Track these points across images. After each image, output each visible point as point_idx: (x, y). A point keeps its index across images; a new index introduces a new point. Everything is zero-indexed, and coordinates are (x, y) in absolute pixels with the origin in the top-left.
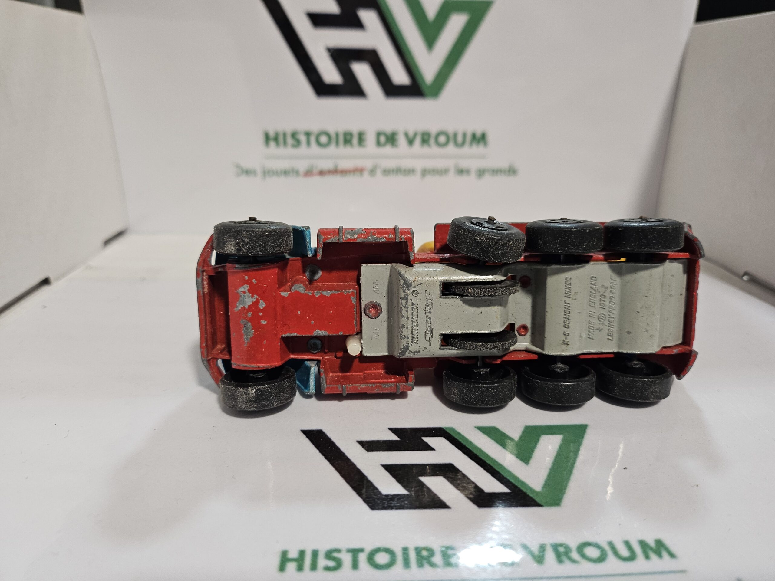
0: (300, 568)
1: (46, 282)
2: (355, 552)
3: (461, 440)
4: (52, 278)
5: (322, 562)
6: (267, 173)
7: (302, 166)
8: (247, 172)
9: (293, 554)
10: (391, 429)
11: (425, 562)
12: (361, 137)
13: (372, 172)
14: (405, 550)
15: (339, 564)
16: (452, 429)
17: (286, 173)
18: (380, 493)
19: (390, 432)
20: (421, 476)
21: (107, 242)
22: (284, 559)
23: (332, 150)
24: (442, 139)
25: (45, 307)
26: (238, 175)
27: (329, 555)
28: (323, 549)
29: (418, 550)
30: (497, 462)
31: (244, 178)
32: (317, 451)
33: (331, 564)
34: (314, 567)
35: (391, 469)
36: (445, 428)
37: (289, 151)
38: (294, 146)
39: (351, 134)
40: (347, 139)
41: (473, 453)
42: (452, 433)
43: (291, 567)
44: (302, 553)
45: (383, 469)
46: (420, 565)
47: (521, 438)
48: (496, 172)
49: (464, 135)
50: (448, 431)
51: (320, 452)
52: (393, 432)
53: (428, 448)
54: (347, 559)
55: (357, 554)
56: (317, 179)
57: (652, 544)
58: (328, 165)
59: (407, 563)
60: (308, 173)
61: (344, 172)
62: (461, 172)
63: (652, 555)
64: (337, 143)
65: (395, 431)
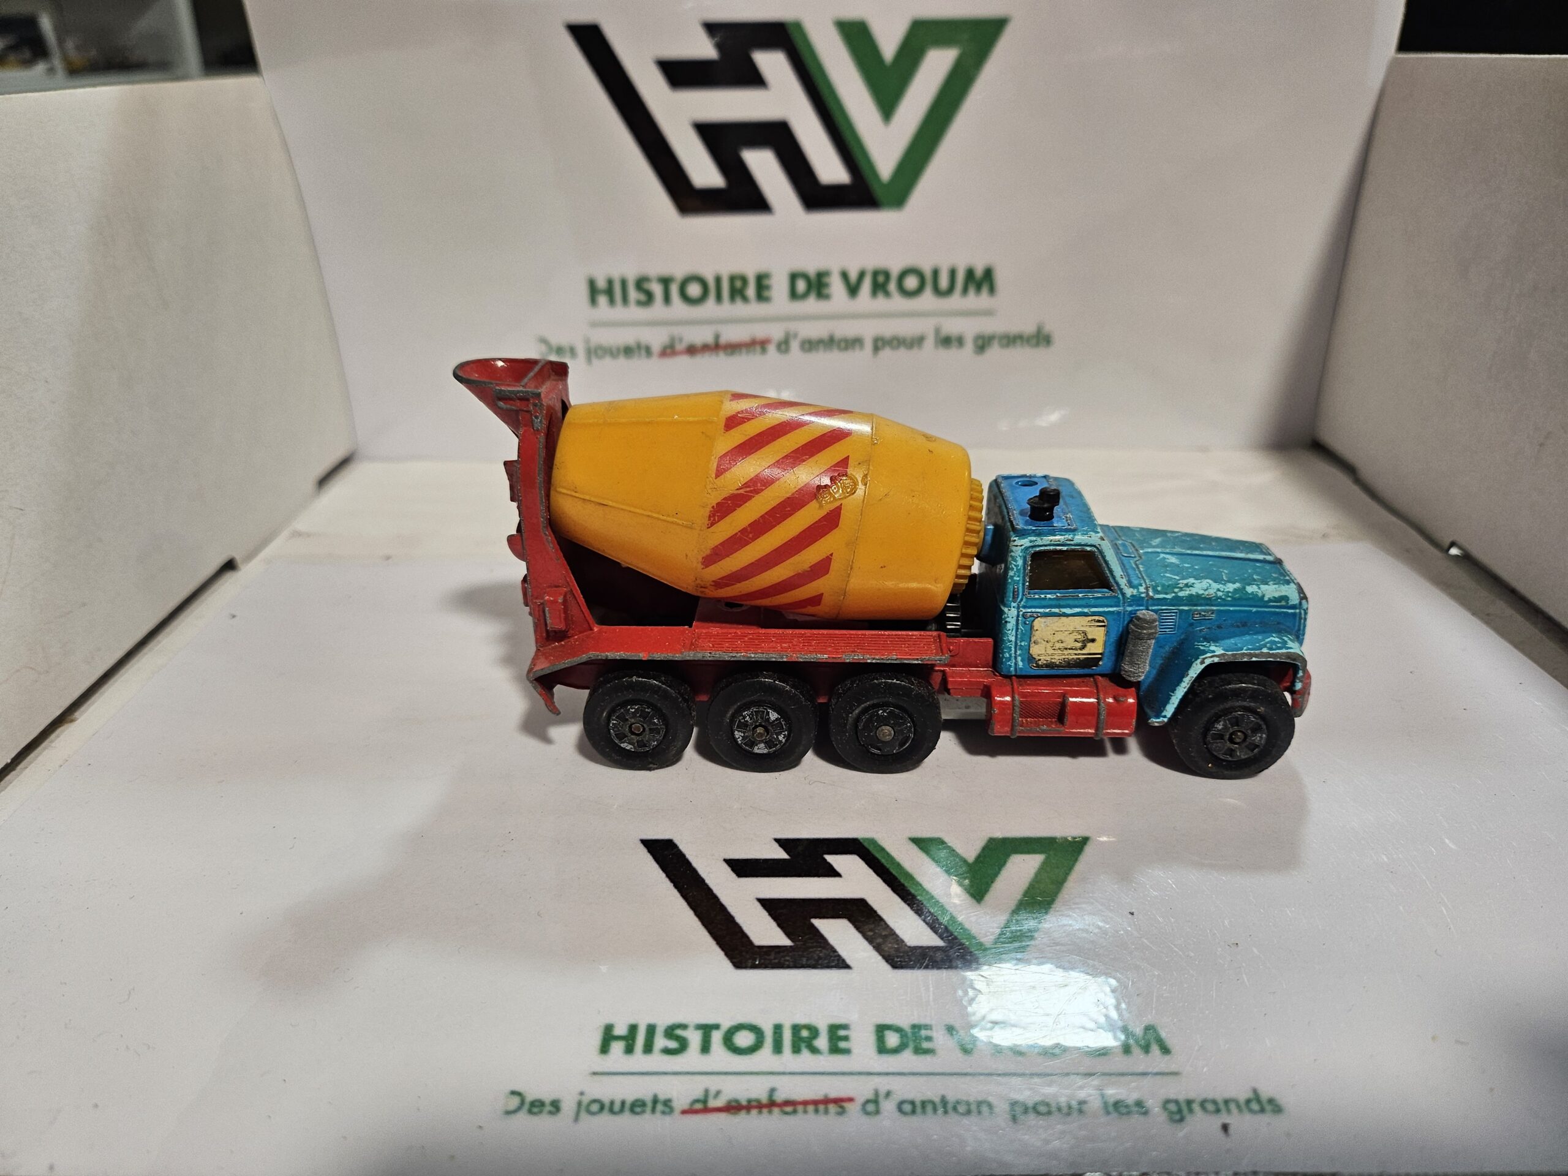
0: (629, 1050)
2: (707, 1030)
3: (883, 861)
5: (660, 1042)
7: (656, 338)
9: (620, 1030)
10: (777, 840)
11: (803, 1045)
12: (762, 283)
13: (784, 346)
14: (778, 1029)
16: (872, 841)
18: (750, 943)
19: (776, 845)
22: (608, 1037)
27: (670, 1032)
28: (663, 1022)
29: (796, 1029)
32: (664, 875)
33: (673, 1045)
34: (648, 1048)
35: (772, 907)
36: (862, 839)
38: (640, 303)
39: (744, 280)
40: (737, 288)
41: (900, 882)
42: (871, 848)
43: (617, 1047)
44: (633, 1029)
45: (758, 905)
48: (1011, 340)
50: (866, 844)
51: (668, 876)
52: (781, 846)
53: (832, 873)
54: (694, 1038)
56: (684, 360)
59: (778, 1048)
60: (669, 351)
61: (733, 348)
62: (946, 341)
64: (719, 298)
65: (783, 843)
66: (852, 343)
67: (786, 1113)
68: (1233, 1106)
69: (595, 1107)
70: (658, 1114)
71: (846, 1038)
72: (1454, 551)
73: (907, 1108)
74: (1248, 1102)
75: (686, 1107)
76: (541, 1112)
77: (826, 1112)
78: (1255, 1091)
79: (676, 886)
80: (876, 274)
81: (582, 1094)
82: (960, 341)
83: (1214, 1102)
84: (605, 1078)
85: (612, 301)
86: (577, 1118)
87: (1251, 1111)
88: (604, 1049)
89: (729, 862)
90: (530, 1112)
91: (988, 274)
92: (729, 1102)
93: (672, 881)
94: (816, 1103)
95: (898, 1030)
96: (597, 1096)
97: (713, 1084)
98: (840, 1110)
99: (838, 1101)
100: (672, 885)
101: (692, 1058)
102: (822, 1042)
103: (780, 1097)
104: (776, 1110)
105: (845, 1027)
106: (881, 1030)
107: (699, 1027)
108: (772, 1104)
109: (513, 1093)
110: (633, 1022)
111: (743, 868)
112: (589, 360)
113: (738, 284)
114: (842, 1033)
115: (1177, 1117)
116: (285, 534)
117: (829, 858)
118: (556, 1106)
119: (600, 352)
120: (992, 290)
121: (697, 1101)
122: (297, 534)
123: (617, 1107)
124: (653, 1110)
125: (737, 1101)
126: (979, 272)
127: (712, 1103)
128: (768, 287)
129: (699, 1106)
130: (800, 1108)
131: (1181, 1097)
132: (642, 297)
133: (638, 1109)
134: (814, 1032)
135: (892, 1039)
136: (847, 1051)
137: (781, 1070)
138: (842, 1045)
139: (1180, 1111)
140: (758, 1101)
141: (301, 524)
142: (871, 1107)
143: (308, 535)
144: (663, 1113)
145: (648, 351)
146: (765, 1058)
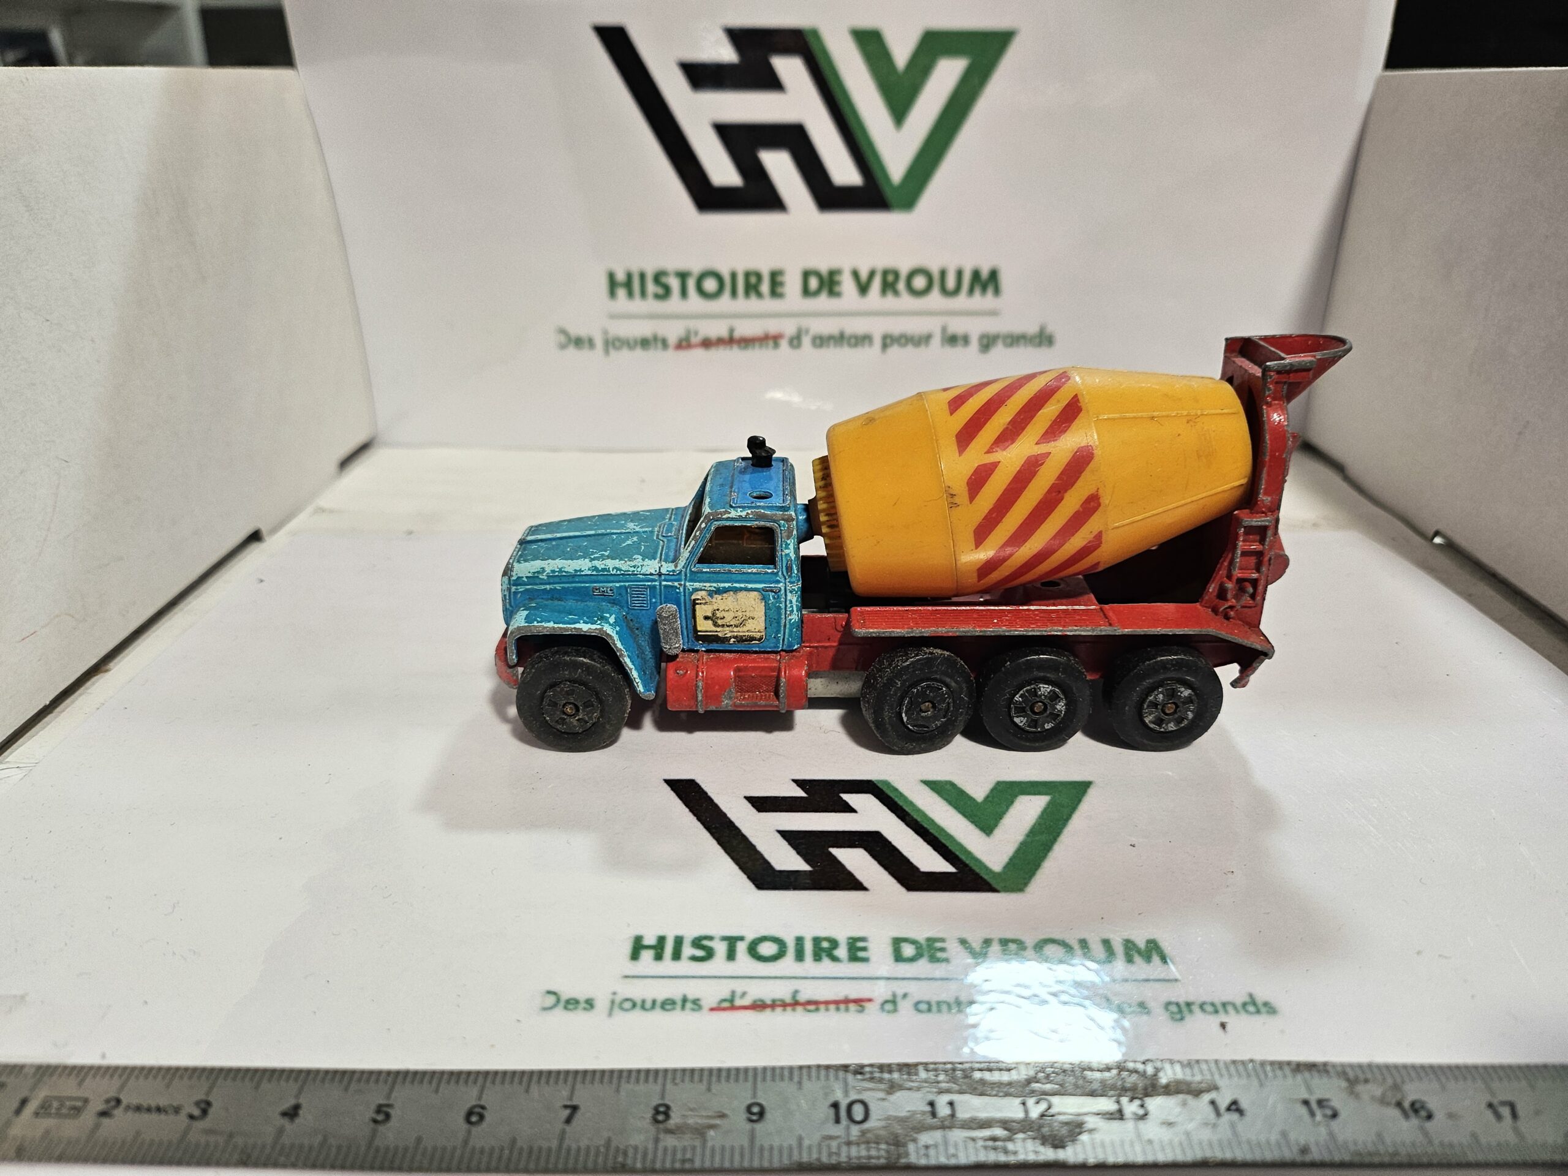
0: (659, 957)
1: (255, 537)
2: (732, 942)
4: (264, 531)
5: (688, 951)
6: (613, 344)
8: (578, 342)
9: (650, 940)
10: (794, 781)
11: (824, 955)
12: (776, 278)
14: (800, 941)
15: (710, 954)
17: (645, 343)
19: (794, 785)
20: (833, 847)
21: (345, 463)
22: (637, 948)
23: (725, 302)
24: (919, 282)
25: (262, 581)
26: (563, 347)
27: (697, 943)
28: (689, 934)
29: (817, 941)
30: (945, 832)
31: (571, 350)
32: (687, 810)
33: (700, 953)
34: (677, 955)
37: (651, 305)
38: (657, 297)
40: (752, 284)
42: (885, 789)
43: (647, 956)
44: (662, 940)
45: (778, 836)
46: (817, 957)
47: (987, 797)
49: (959, 274)
50: (880, 785)
51: (691, 811)
52: (798, 785)
53: (848, 809)
54: (721, 948)
55: (735, 942)
57: (1142, 945)
58: (717, 329)
60: (684, 344)
61: (746, 342)
62: (952, 340)
63: (1137, 959)
65: (800, 783)
66: (862, 340)
67: (809, 1011)
68: (1230, 1008)
69: (628, 1005)
70: (687, 1011)
71: (864, 949)
72: (1438, 540)
73: (924, 1007)
74: (1244, 1005)
75: (714, 1005)
76: (576, 1008)
77: (847, 1010)
78: (1251, 995)
79: (699, 819)
80: (885, 273)
81: (614, 994)
82: (966, 340)
83: (1213, 1004)
84: (636, 981)
85: (630, 294)
86: (610, 1014)
87: (1247, 1011)
88: (635, 956)
89: (750, 799)
90: (566, 1008)
91: (994, 275)
92: (755, 1001)
93: (695, 815)
94: (837, 1003)
95: (913, 942)
96: (629, 996)
97: (739, 986)
98: (860, 1008)
99: (857, 1001)
100: (695, 818)
101: (718, 964)
102: (842, 952)
103: (802, 997)
104: (799, 1009)
105: (863, 939)
106: (897, 942)
107: (724, 938)
108: (795, 1004)
109: (549, 992)
110: (661, 934)
111: (762, 804)
112: (607, 352)
113: (753, 280)
114: (860, 944)
115: (1178, 1016)
116: (310, 509)
117: (845, 797)
118: (590, 1004)
119: (617, 344)
120: (997, 291)
121: (725, 1000)
122: (322, 510)
123: (648, 1005)
124: (683, 1007)
125: (762, 1001)
126: (985, 273)
127: (738, 1002)
128: (781, 284)
129: (726, 1005)
130: (822, 1007)
131: (1182, 1000)
132: (660, 291)
133: (668, 1007)
134: (834, 943)
135: (908, 950)
136: (865, 960)
137: (804, 975)
138: (861, 954)
139: (1180, 1011)
140: (782, 1001)
141: (324, 501)
142: (889, 1007)
143: (331, 511)
144: (693, 1010)
145: (664, 343)
146: (788, 965)
